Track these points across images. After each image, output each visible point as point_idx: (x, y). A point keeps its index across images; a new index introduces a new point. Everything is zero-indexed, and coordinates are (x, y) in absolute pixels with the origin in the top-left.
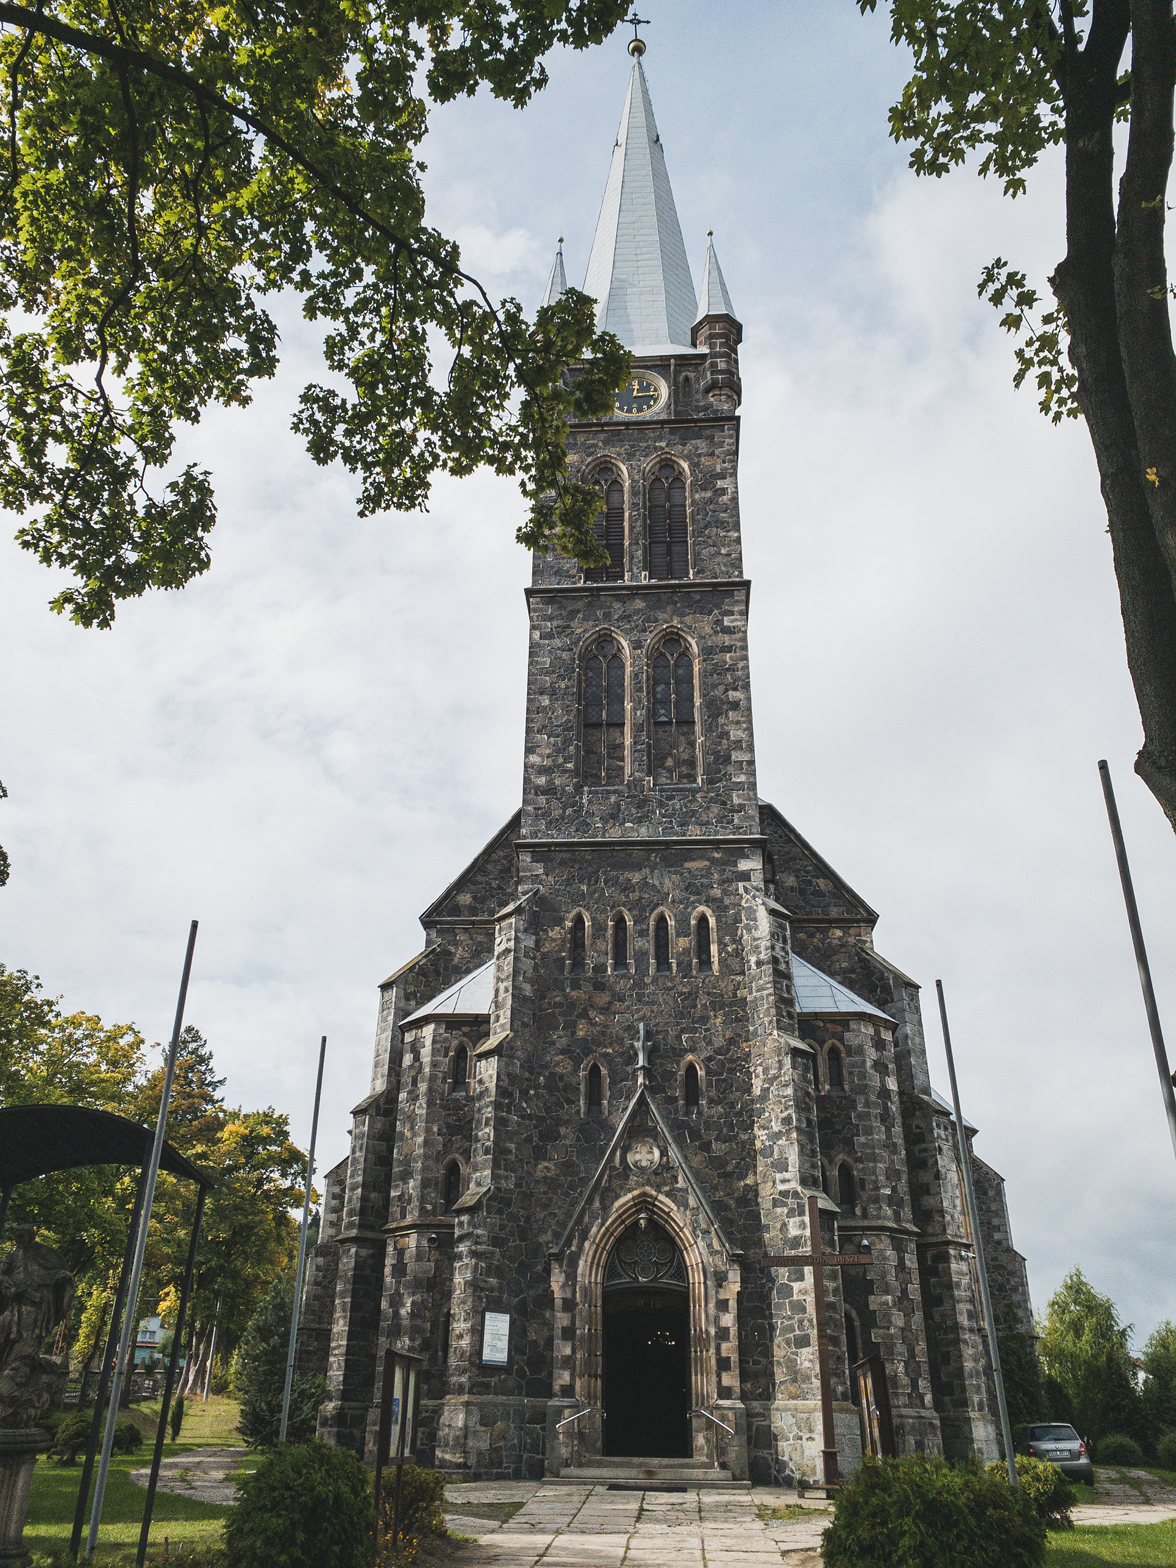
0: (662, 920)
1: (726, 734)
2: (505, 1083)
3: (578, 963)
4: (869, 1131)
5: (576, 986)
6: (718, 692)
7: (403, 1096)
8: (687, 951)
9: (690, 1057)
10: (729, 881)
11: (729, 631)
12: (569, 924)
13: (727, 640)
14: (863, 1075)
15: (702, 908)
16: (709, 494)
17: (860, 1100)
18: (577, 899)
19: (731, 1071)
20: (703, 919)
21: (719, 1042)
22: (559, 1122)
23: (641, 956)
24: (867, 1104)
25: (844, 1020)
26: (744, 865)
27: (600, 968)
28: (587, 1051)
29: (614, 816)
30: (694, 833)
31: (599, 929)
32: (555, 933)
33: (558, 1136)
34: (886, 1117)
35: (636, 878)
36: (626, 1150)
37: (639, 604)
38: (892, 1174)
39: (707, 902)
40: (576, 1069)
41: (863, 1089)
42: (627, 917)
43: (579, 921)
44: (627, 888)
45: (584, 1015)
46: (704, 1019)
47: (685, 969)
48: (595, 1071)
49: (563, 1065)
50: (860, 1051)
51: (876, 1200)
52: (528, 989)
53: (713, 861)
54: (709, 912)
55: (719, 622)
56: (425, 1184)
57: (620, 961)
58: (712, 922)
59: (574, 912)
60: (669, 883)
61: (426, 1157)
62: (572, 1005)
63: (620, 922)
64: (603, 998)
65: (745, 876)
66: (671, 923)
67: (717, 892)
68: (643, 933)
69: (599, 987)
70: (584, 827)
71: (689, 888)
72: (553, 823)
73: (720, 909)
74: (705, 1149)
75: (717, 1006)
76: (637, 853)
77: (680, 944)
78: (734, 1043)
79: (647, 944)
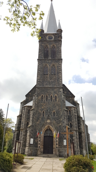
0: (51, 96)
1: (59, 76)
2: (34, 113)
3: (42, 100)
4: (73, 119)
5: (42, 103)
6: (58, 71)
7: (22, 115)
9: (54, 111)
11: (60, 64)
12: (41, 96)
13: (60, 65)
14: (73, 113)
15: (56, 95)
16: (58, 49)
18: (42, 93)
19: (59, 112)
20: (56, 96)
21: (57, 109)
22: (39, 117)
23: (49, 100)
24: (73, 116)
25: (71, 107)
27: (44, 101)
28: (43, 110)
29: (47, 85)
30: (55, 86)
31: (44, 96)
32: (40, 97)
33: (39, 119)
34: (75, 118)
35: (49, 91)
36: (47, 121)
37: (50, 61)
38: (76, 124)
39: (57, 94)
40: (42, 112)
41: (73, 115)
42: (48, 95)
43: (42, 96)
45: (43, 106)
46: (56, 107)
47: (54, 101)
48: (44, 112)
49: (40, 111)
50: (73, 111)
51: (74, 127)
52: (36, 103)
53: (57, 89)
54: (57, 95)
55: (59, 63)
56: (24, 124)
57: (47, 100)
60: (52, 92)
61: (25, 121)
62: (41, 105)
65: (61, 91)
67: (58, 93)
68: (49, 97)
69: (44, 103)
70: (43, 86)
71: (55, 92)
72: (40, 85)
73: (58, 95)
74: (55, 121)
75: (57, 105)
76: (49, 88)
77: (53, 98)
78: (59, 109)
79: (50, 98)
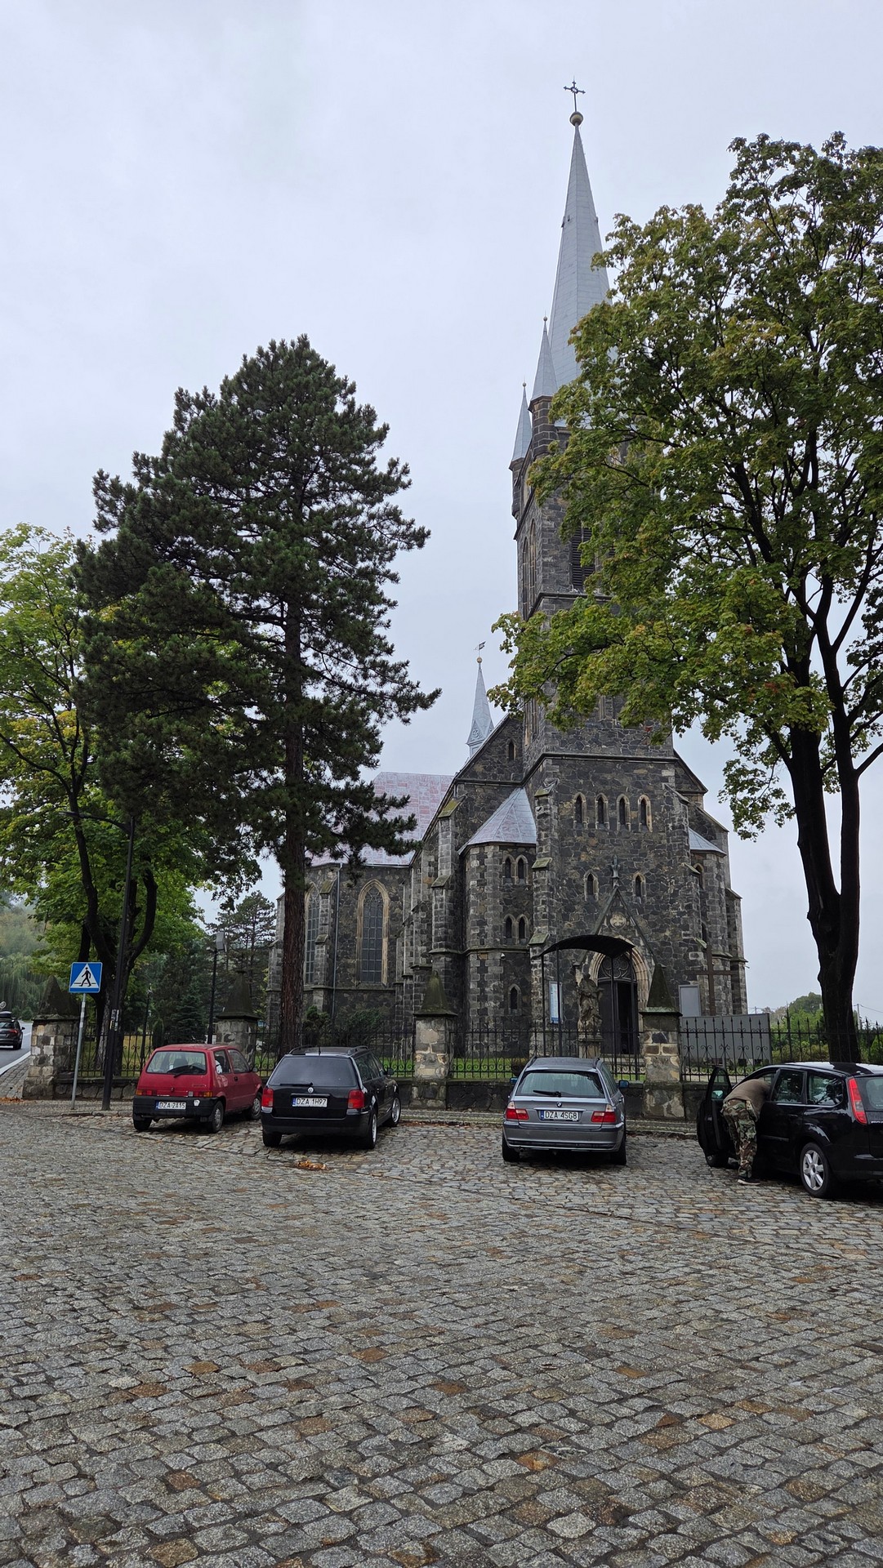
0: (622, 801)
3: (580, 821)
4: (714, 909)
5: (579, 834)
8: (636, 819)
9: (638, 873)
10: (657, 782)
12: (574, 801)
14: (712, 882)
15: (644, 796)
17: (711, 893)
18: (578, 787)
19: (659, 880)
20: (643, 802)
21: (653, 866)
22: (574, 903)
23: (613, 821)
24: (714, 896)
25: (705, 854)
26: (665, 773)
27: (592, 826)
28: (586, 868)
29: (596, 741)
30: (640, 753)
31: (590, 803)
32: (567, 805)
33: (574, 910)
34: (720, 902)
35: (609, 777)
36: (609, 918)
38: (723, 930)
39: (647, 792)
40: (582, 877)
41: (712, 889)
42: (604, 797)
43: (579, 799)
44: (604, 782)
45: (584, 849)
46: (645, 855)
47: (635, 827)
48: (590, 878)
49: (575, 875)
50: (711, 869)
51: (716, 943)
53: (649, 770)
54: (647, 798)
56: (495, 928)
57: (602, 820)
58: (648, 803)
59: (576, 796)
60: (626, 782)
61: (498, 915)
62: (579, 844)
63: (601, 800)
64: (594, 841)
65: (666, 779)
66: (628, 803)
67: (651, 788)
68: (613, 808)
69: (592, 835)
70: (580, 746)
71: (637, 785)
72: (563, 743)
73: (653, 797)
74: (646, 917)
75: (651, 848)
76: (609, 763)
77: (633, 815)
78: (659, 866)
79: (616, 814)
